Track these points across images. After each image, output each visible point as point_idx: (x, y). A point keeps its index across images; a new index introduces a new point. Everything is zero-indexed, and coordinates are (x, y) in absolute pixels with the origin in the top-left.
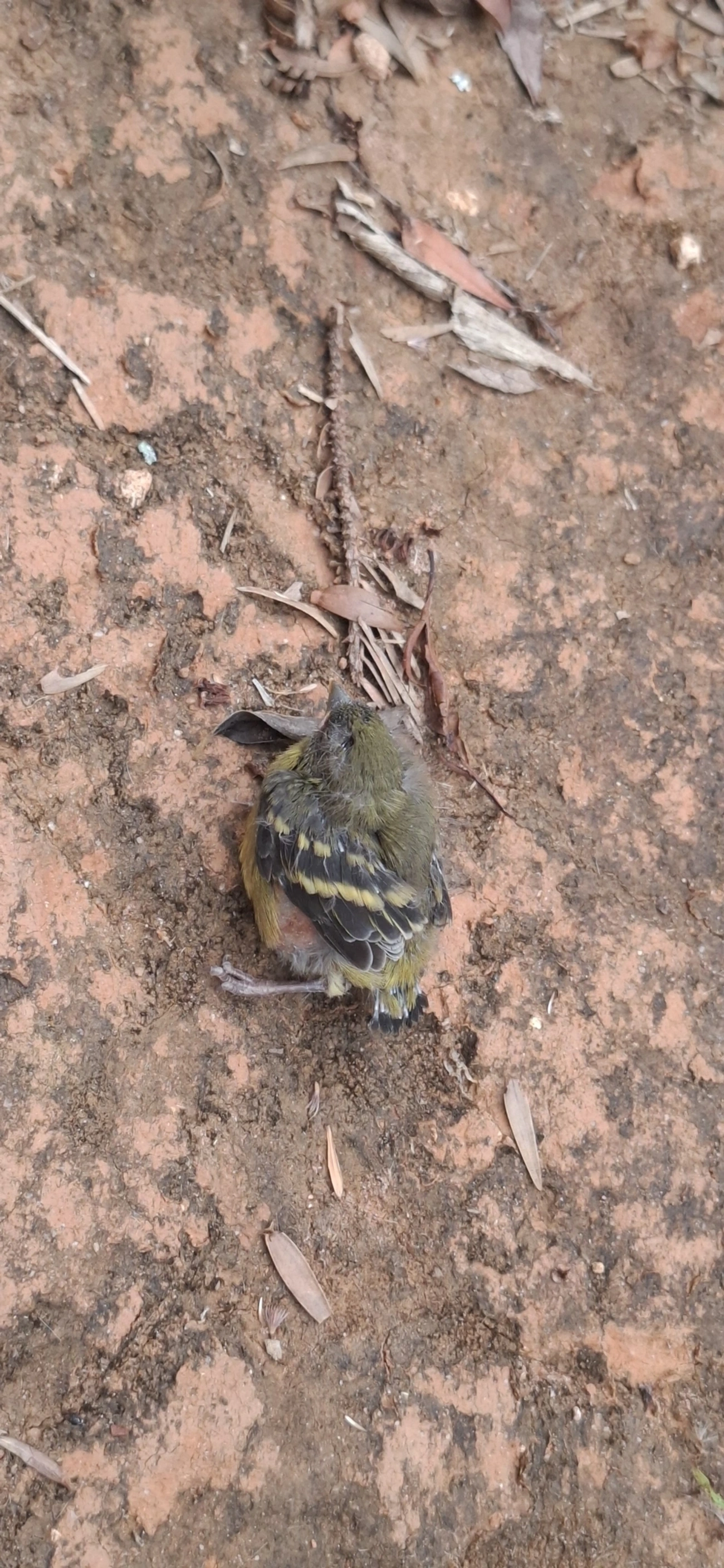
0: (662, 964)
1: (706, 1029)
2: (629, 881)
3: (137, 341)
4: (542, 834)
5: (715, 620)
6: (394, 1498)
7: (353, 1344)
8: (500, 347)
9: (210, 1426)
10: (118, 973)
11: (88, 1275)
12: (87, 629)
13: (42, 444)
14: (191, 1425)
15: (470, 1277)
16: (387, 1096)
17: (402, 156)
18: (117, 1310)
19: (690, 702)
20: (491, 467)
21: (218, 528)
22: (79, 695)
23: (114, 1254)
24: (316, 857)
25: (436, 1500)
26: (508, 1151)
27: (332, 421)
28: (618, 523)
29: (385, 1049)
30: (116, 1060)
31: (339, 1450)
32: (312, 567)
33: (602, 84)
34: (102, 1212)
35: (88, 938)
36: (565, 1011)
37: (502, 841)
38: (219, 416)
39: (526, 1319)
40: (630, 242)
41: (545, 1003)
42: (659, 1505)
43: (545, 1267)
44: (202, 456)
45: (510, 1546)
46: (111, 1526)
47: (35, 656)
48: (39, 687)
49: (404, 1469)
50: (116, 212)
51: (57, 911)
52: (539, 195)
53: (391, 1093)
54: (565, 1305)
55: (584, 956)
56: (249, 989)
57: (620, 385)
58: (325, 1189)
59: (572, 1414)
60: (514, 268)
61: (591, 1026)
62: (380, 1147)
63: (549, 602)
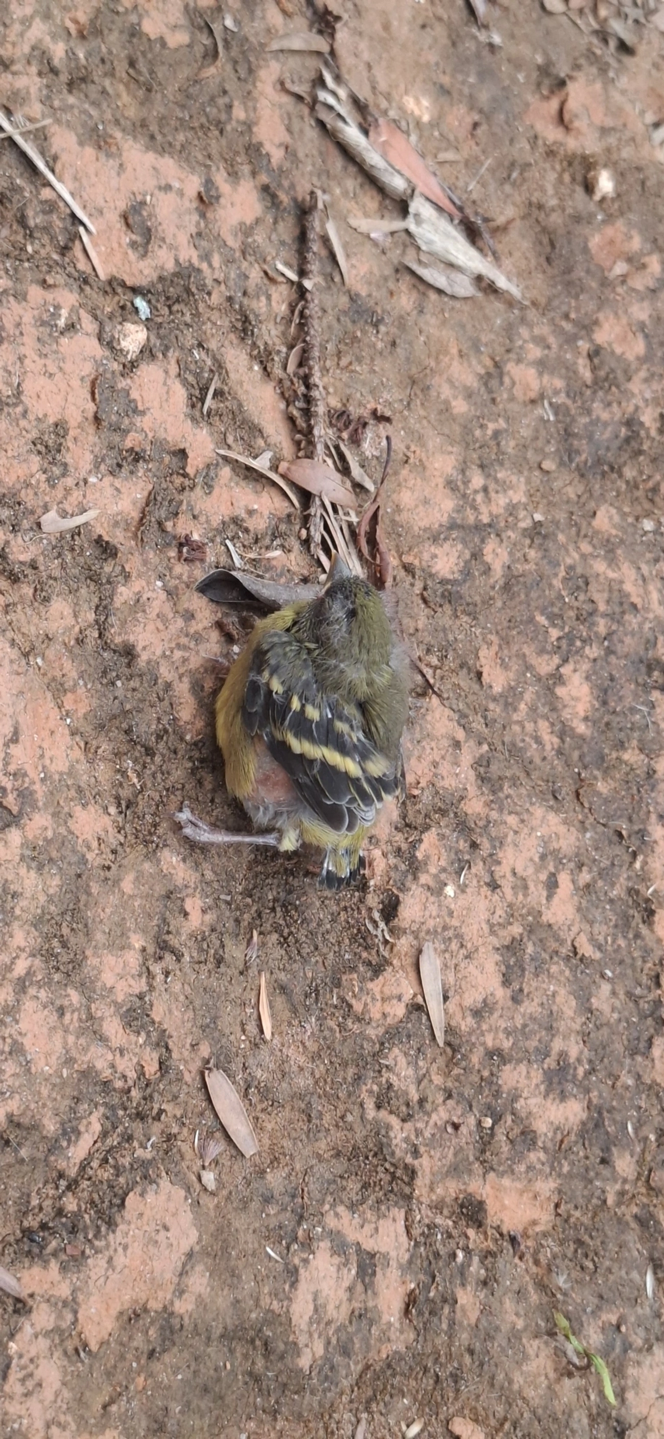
0: (556, 846)
1: (587, 909)
2: (532, 766)
3: (139, 198)
4: (463, 716)
5: (614, 532)
6: (304, 1327)
7: (275, 1179)
8: (447, 251)
9: (152, 1250)
10: (93, 810)
11: (55, 1099)
12: (83, 474)
13: (50, 286)
14: (136, 1249)
15: (376, 1121)
16: (316, 948)
17: (366, 56)
18: (79, 1133)
19: (591, 605)
20: (433, 364)
21: (201, 389)
22: (73, 537)
23: (79, 1080)
24: (306, 719)
25: (338, 1330)
26: (418, 1008)
27: (306, 301)
28: (537, 430)
29: (318, 904)
30: (89, 894)
31: (259, 1278)
32: (280, 438)
33: (534, 15)
34: (71, 1039)
35: (70, 774)
36: (475, 882)
37: (429, 718)
38: (207, 281)
39: (421, 1166)
40: (553, 168)
41: (459, 873)
42: (521, 1343)
43: (441, 1119)
44: (188, 318)
45: (394, 1375)
46: (62, 1341)
47: (36, 494)
48: (39, 525)
49: (315, 1300)
50: (121, 68)
51: (45, 745)
52: (481, 111)
53: (320, 945)
54: (455, 1155)
55: (493, 832)
56: (205, 835)
57: (543, 301)
58: (255, 1031)
59: (454, 1256)
60: (457, 178)
61: (496, 897)
62: (307, 996)
63: (479, 498)
